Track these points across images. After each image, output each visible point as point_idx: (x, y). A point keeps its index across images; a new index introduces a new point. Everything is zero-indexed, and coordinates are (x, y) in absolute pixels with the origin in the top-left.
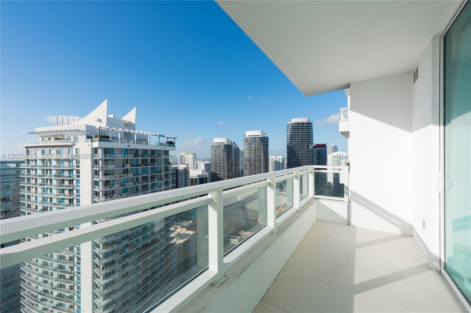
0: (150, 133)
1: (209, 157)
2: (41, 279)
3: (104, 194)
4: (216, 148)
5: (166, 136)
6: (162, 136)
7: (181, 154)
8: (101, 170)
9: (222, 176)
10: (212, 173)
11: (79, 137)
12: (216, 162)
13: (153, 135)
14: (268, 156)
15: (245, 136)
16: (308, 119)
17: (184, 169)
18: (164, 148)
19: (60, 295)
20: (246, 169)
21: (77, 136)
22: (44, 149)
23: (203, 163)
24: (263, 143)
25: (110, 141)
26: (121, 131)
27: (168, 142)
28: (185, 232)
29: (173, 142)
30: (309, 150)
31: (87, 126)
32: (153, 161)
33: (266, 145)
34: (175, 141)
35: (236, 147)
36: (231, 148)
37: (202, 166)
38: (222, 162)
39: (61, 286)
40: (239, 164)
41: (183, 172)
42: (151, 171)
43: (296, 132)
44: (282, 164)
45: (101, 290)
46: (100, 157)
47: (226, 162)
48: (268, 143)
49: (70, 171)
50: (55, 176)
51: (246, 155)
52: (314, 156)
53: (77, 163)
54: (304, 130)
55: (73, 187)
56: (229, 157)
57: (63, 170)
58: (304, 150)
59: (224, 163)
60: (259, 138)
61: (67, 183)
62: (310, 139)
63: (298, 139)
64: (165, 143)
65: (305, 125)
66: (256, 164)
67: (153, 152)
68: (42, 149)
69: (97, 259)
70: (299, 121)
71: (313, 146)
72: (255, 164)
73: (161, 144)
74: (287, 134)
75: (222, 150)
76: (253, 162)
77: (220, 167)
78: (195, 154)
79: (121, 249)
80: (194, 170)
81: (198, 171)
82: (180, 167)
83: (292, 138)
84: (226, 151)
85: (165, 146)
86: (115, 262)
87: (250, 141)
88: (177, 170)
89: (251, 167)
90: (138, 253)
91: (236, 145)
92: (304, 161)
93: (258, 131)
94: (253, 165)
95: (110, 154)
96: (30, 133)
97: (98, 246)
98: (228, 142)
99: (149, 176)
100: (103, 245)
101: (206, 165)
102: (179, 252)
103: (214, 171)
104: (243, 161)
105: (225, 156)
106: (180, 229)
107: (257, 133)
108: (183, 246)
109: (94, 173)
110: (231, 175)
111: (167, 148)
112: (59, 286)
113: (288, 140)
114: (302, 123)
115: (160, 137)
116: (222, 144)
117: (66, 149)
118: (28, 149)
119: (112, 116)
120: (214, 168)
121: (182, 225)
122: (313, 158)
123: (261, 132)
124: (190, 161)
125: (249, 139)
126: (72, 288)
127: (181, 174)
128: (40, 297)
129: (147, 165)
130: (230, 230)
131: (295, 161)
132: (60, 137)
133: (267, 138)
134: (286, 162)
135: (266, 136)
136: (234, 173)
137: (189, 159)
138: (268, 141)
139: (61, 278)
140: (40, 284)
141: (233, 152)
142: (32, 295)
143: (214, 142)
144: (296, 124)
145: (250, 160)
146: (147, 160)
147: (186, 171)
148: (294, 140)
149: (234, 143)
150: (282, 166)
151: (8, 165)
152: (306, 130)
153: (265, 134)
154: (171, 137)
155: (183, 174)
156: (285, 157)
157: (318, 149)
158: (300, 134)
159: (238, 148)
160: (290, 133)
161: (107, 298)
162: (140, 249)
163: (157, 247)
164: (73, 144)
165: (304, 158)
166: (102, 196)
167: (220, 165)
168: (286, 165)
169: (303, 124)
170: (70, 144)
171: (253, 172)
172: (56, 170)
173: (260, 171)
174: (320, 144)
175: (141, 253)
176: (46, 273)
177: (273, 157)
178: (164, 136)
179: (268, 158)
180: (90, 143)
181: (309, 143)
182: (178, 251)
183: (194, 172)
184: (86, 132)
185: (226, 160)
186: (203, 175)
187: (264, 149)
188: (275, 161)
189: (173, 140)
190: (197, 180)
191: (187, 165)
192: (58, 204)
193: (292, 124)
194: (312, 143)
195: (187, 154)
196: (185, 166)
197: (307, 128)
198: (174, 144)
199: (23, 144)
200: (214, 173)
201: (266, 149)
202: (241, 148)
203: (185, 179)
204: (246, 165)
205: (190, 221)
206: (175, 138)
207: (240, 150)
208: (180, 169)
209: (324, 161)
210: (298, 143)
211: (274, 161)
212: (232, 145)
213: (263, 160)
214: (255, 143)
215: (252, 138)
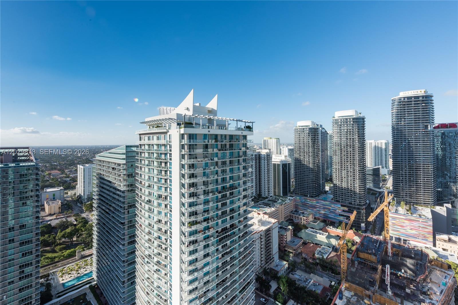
0: (228, 119)
1: (293, 141)
2: (147, 245)
3: (189, 177)
4: (300, 132)
5: (244, 121)
6: (240, 121)
7: (265, 139)
8: (186, 154)
9: (307, 163)
10: (296, 159)
11: (172, 124)
12: (300, 147)
13: (231, 120)
14: (365, 141)
15: (334, 117)
16: (424, 90)
17: (267, 154)
18: (242, 133)
19: (158, 262)
20: (336, 155)
21: (171, 124)
22: (150, 135)
23: (287, 148)
24: (358, 124)
25: (193, 127)
26: (203, 117)
27: (246, 127)
28: (267, 220)
29: (250, 127)
30: (427, 132)
31: (178, 115)
32: (231, 146)
33: (362, 127)
34: (252, 126)
35: (323, 131)
36: (318, 131)
37: (285, 151)
38: (307, 147)
39: (159, 254)
40: (327, 149)
41: (265, 157)
42: (229, 156)
43: (406, 108)
44: (386, 151)
45: (186, 265)
46: (186, 142)
47: (311, 147)
48: (364, 124)
49: (166, 154)
50: (156, 158)
51: (336, 139)
52: (436, 140)
53: (170, 148)
54: (419, 106)
55: (167, 168)
56: (315, 141)
57: (161, 154)
58: (419, 132)
59: (309, 149)
60: (352, 119)
61: (163, 165)
62: (429, 118)
63: (410, 118)
64: (244, 128)
65: (421, 98)
66: (349, 150)
67: (231, 137)
68: (148, 136)
69: (184, 236)
70: (410, 94)
71: (434, 126)
72: (347, 149)
73: (239, 129)
74: (392, 113)
75: (306, 133)
76: (344, 147)
77: (304, 152)
78: (279, 139)
79: (203, 230)
80: (277, 155)
81: (281, 156)
82: (263, 152)
83: (400, 116)
84: (312, 135)
85: (243, 130)
86: (198, 241)
87: (339, 123)
88: (259, 155)
89: (342, 153)
90: (218, 237)
91: (324, 128)
92: (420, 147)
93: (351, 110)
94: (344, 151)
95: (194, 139)
96: (141, 123)
97: (184, 224)
98: (314, 125)
99: (228, 161)
100: (188, 224)
101: (290, 150)
102: (261, 239)
103: (298, 157)
104: (332, 146)
105: (310, 141)
106: (262, 215)
107: (351, 113)
108: (265, 234)
109: (181, 157)
110: (317, 162)
111: (245, 133)
112: (158, 254)
113: (394, 120)
114: (414, 97)
115: (238, 122)
116: (307, 127)
117: (163, 135)
118: (141, 136)
119: (198, 104)
120: (298, 154)
121: (264, 212)
122: (434, 142)
123: (355, 112)
124: (274, 146)
125: (340, 120)
126: (166, 257)
127: (263, 159)
128: (146, 260)
129: (225, 150)
130: (317, 223)
131: (405, 147)
132: (160, 125)
133: (363, 119)
134: (391, 147)
135: (361, 116)
136: (321, 160)
137: (273, 143)
138: (364, 122)
139: (159, 247)
140: (146, 249)
141: (320, 136)
142: (142, 256)
143: (298, 125)
144: (406, 99)
145: (341, 145)
146: (226, 145)
147: (269, 156)
148: (403, 120)
149: (321, 126)
150: (385, 153)
151: (132, 148)
152: (423, 106)
153: (360, 113)
154: (249, 121)
155: (265, 159)
156: (389, 142)
157: (442, 130)
158: (412, 111)
159: (326, 132)
160: (397, 111)
161: (191, 274)
162: (220, 233)
163: (235, 232)
164: (167, 131)
165: (420, 142)
166: (187, 178)
167: (304, 150)
168: (390, 151)
169: (417, 97)
170: (165, 131)
171: (344, 159)
172: (157, 153)
173: (354, 158)
174: (446, 124)
175: (220, 236)
176: (150, 240)
177: (372, 141)
178: (241, 121)
179: (365, 143)
180: (178, 130)
181: (427, 123)
182: (260, 237)
183: (277, 157)
184: (177, 120)
185: (311, 145)
186: (286, 161)
187: (358, 132)
188: (375, 146)
189: (250, 125)
190: (280, 166)
191: (270, 150)
192: (157, 183)
193: (400, 100)
194: (433, 123)
195: (271, 138)
196: (267, 151)
197: (423, 103)
198: (252, 128)
199: (137, 132)
200: (298, 159)
201: (362, 132)
202: (330, 132)
203: (268, 165)
204: (336, 151)
205: (272, 208)
206: (252, 123)
207: (328, 134)
208: (262, 154)
209: (454, 147)
210: (410, 123)
211: (373, 145)
212: (318, 129)
213: (357, 145)
214: (347, 125)
215: (342, 120)
